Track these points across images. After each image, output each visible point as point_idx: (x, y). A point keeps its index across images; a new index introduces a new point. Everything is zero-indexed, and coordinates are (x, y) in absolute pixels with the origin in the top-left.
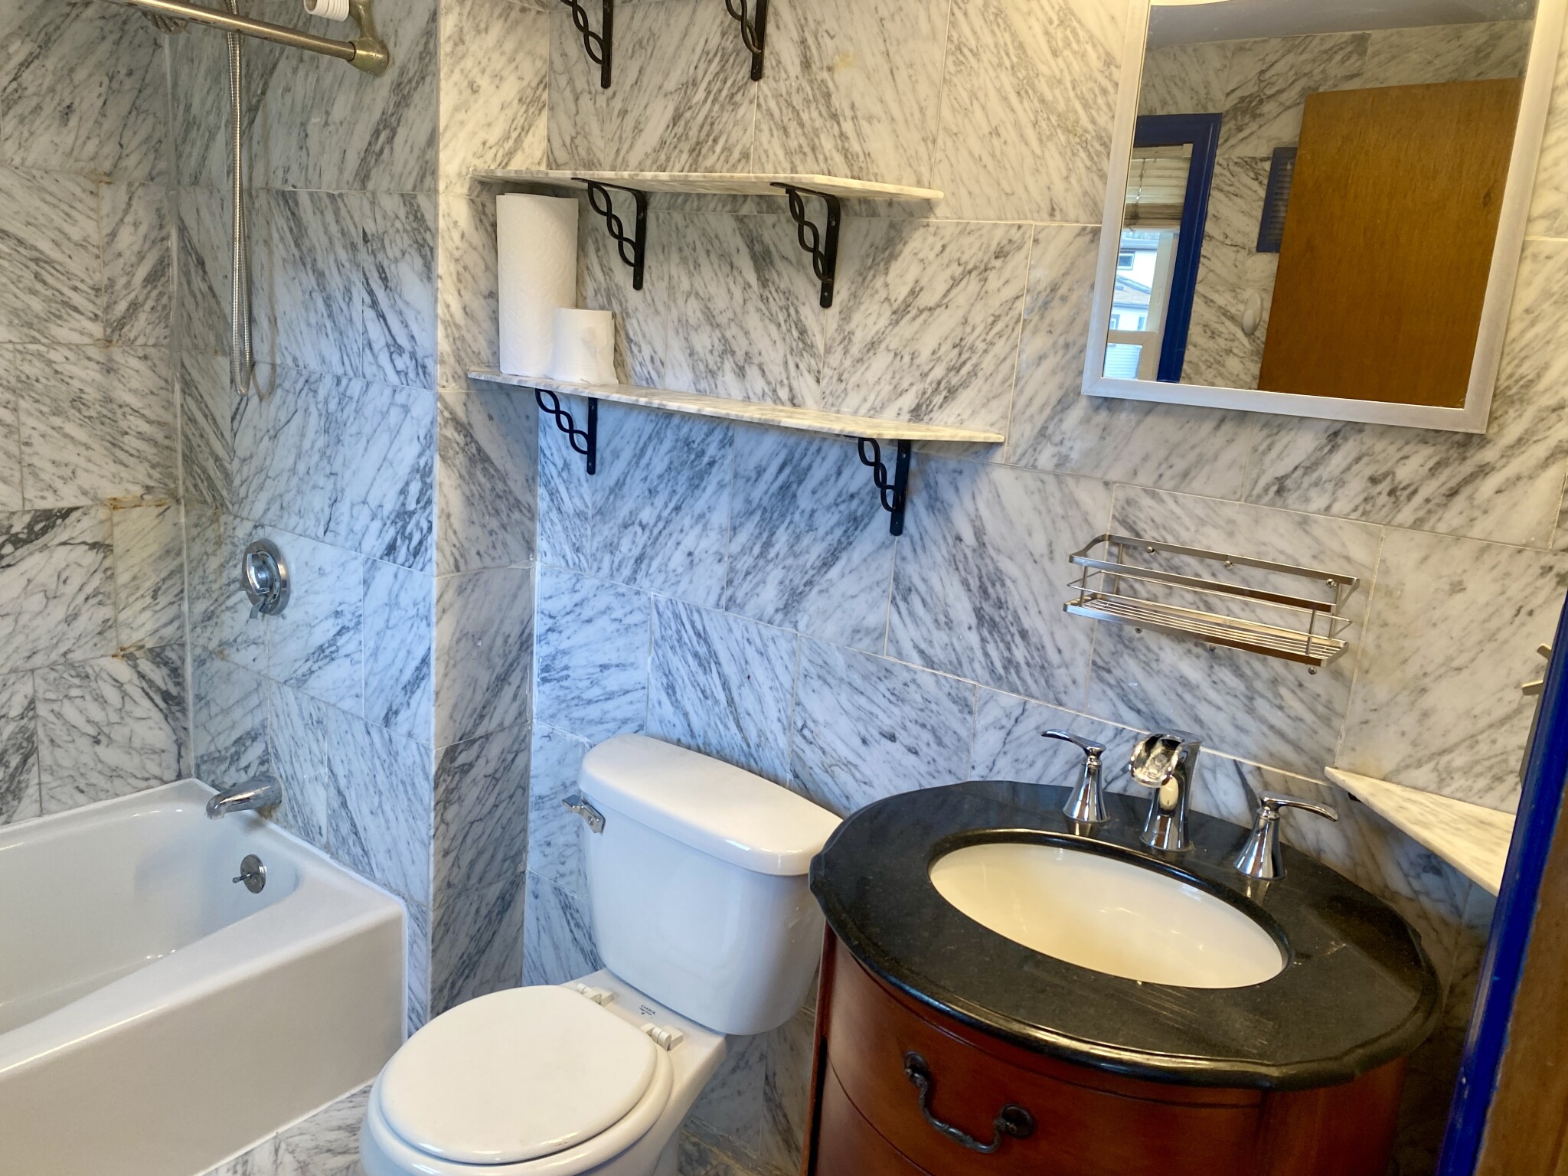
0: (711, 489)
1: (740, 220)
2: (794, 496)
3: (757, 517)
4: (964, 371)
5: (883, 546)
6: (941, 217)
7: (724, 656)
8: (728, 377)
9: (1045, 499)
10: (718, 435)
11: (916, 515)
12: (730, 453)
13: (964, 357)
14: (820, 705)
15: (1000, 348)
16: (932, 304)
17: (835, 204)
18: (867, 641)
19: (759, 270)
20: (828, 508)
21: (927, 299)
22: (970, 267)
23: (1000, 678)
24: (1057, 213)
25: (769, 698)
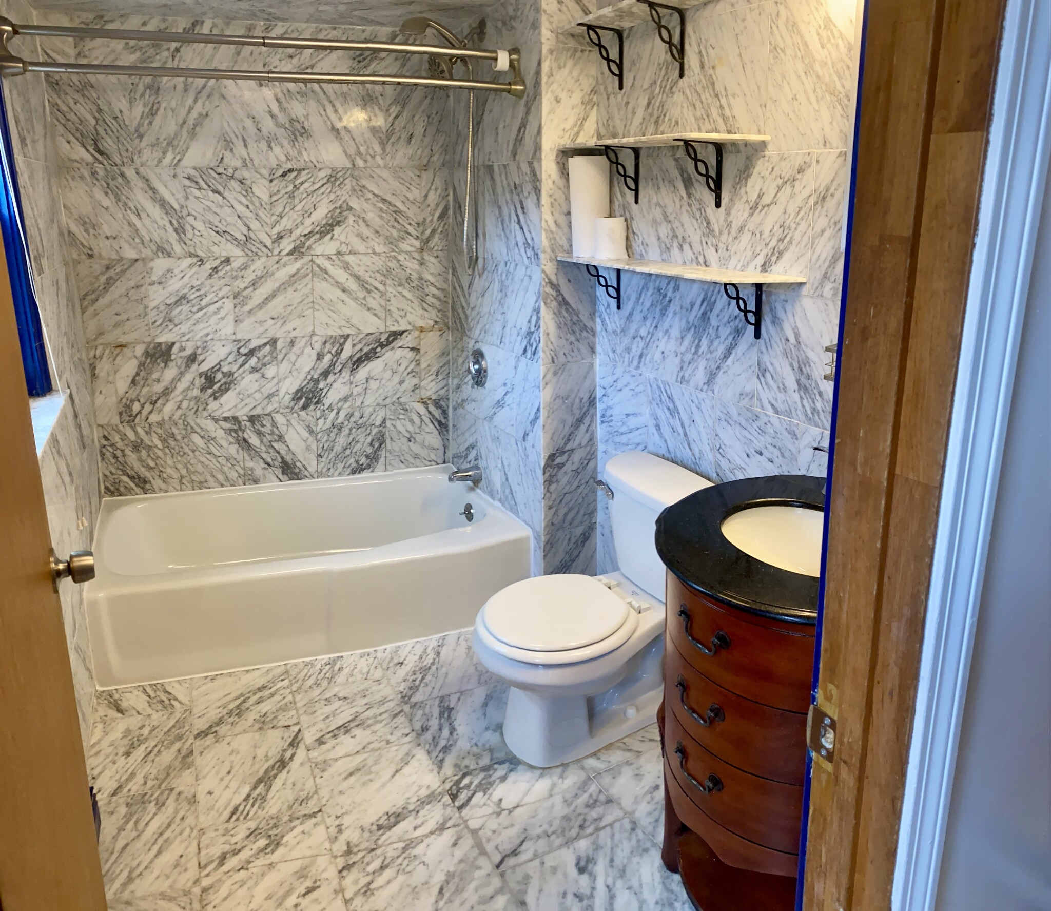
0: (671, 315)
1: (676, 160)
2: (709, 318)
3: (693, 329)
4: (786, 241)
5: (752, 345)
6: (770, 152)
7: (681, 410)
8: (675, 251)
9: (828, 315)
10: (672, 285)
11: (766, 327)
12: (678, 294)
13: (786, 233)
14: (728, 435)
15: (803, 226)
16: (769, 202)
17: (719, 147)
18: (746, 400)
19: (686, 188)
20: (725, 325)
21: (766, 200)
22: (786, 179)
23: (810, 419)
24: (828, 144)
25: (703, 434)
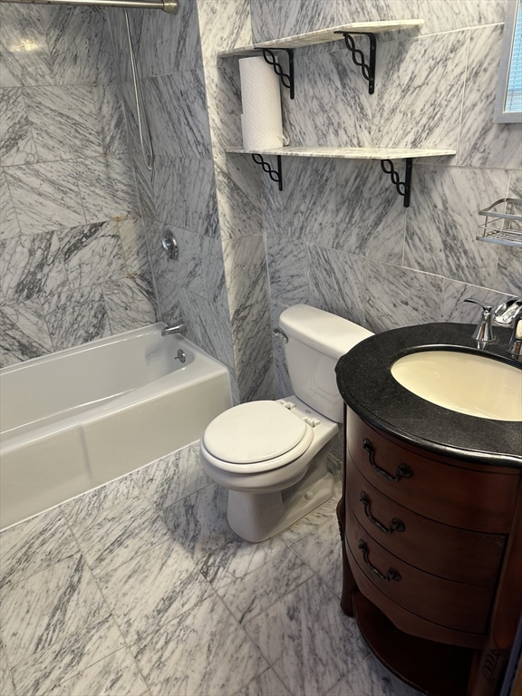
0: (327, 192)
1: (332, 55)
2: (362, 192)
3: (346, 204)
4: (436, 118)
5: (402, 213)
6: (424, 35)
7: (336, 269)
8: (331, 136)
9: (476, 182)
10: (328, 166)
11: (415, 196)
12: (334, 174)
13: (436, 110)
14: (376, 290)
15: (454, 103)
16: (420, 84)
17: (373, 37)
18: (395, 260)
19: (341, 79)
20: (376, 197)
21: (418, 82)
22: (438, 60)
23: (454, 274)
24: (483, 20)
25: (355, 288)
